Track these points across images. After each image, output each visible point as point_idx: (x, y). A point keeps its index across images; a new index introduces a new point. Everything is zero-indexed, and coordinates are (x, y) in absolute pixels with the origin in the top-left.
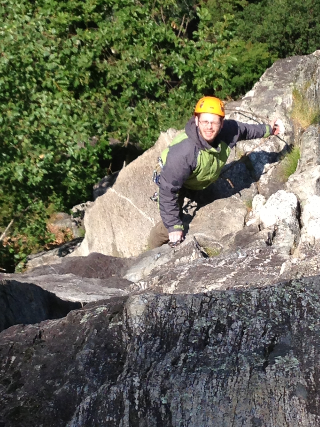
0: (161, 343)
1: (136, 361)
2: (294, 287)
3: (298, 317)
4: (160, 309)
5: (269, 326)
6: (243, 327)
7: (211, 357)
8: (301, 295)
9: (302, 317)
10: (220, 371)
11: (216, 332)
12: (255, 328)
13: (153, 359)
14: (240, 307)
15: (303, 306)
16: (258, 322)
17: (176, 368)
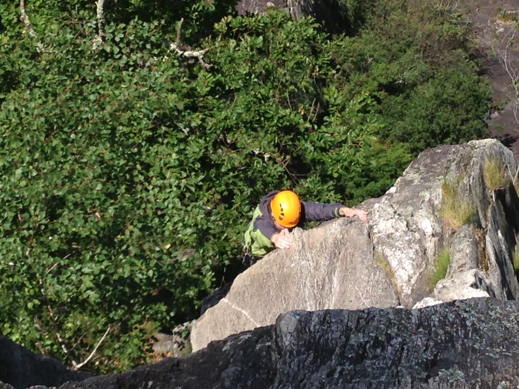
0: (315, 358)
1: (288, 373)
2: (458, 307)
3: (463, 336)
4: (313, 323)
5: (432, 344)
6: (403, 344)
7: (369, 370)
8: (466, 315)
9: (466, 336)
10: (380, 383)
11: (374, 347)
12: (416, 345)
13: (306, 371)
14: (400, 324)
15: (467, 326)
16: (419, 340)
17: (332, 379)
